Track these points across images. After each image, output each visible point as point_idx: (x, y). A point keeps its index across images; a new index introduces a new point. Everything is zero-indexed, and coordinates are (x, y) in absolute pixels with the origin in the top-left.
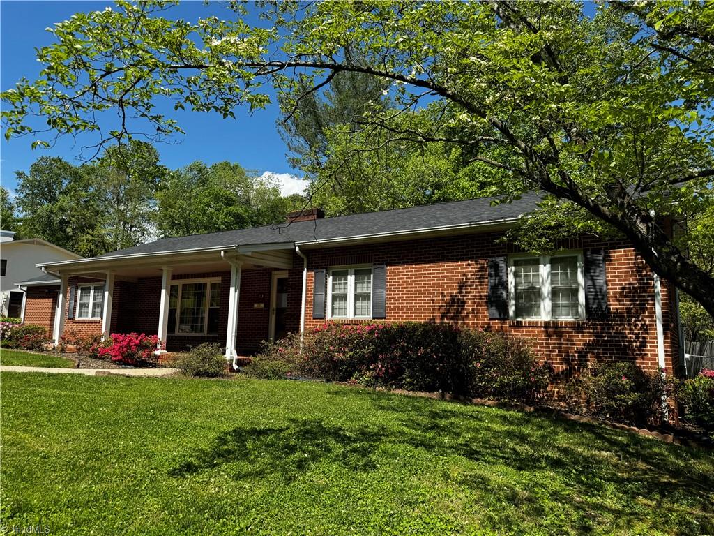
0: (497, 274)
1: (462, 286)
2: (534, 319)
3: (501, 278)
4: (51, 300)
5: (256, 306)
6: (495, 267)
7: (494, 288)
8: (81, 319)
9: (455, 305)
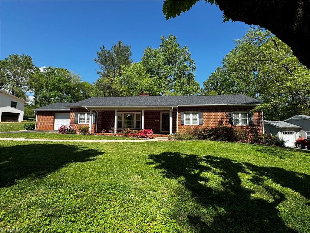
0: (230, 116)
1: (222, 119)
2: (238, 125)
3: (231, 117)
4: (53, 117)
6: (230, 114)
7: (230, 119)
8: (80, 123)
9: (221, 123)
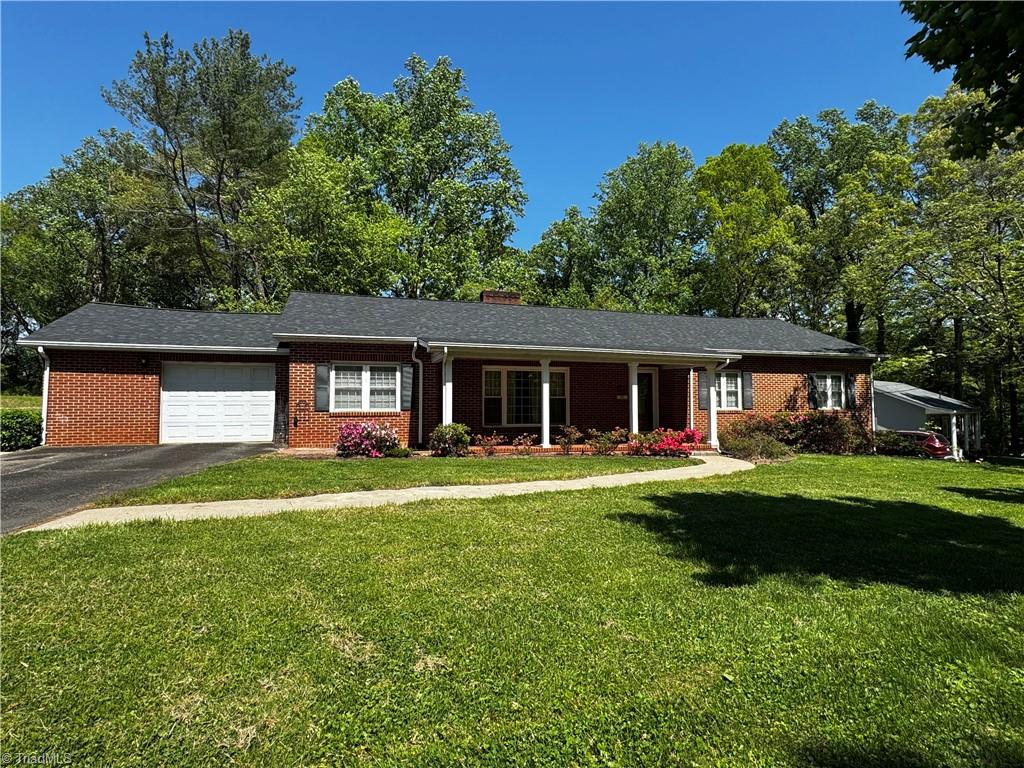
5: (619, 397)
